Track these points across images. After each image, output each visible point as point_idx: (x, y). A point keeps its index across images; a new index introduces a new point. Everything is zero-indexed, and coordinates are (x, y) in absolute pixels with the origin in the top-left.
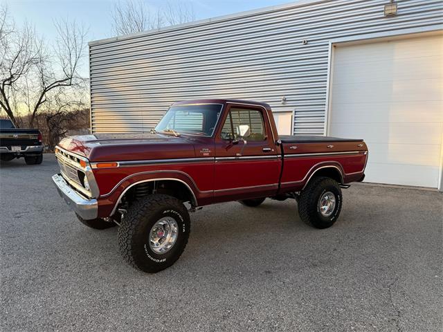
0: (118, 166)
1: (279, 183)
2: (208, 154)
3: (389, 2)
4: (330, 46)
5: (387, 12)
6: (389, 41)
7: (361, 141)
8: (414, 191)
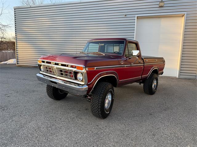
0: (95, 69)
1: (141, 76)
2: (123, 63)
3: (160, 1)
4: (136, 17)
5: (160, 5)
6: (159, 17)
7: (163, 58)
8: (169, 78)
